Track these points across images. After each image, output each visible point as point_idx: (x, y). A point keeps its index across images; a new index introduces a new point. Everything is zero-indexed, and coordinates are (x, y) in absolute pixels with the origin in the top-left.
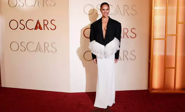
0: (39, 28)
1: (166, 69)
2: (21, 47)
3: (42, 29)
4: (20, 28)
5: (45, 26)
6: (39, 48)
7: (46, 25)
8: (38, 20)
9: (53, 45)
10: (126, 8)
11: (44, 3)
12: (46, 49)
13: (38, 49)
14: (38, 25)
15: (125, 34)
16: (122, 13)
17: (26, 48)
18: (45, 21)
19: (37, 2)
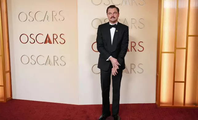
4: (30, 42)
8: (48, 34)
12: (55, 62)
13: (48, 62)
16: (130, 27)
17: (36, 62)
18: (54, 35)
19: (46, 17)
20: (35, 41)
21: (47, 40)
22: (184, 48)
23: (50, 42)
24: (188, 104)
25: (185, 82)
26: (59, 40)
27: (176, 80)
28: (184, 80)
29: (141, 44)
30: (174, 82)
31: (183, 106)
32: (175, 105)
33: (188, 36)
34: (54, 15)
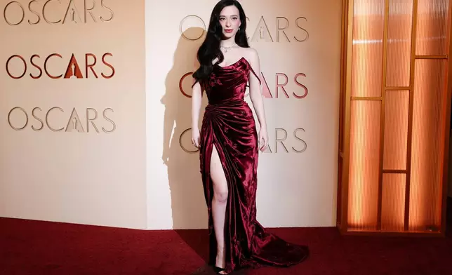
0: (75, 75)
1: (384, 175)
2: (32, 121)
3: (82, 77)
4: (31, 75)
5: (89, 68)
6: (74, 121)
7: (91, 66)
8: (73, 55)
9: (108, 114)
10: (283, 23)
11: (88, 14)
12: (90, 124)
13: (72, 123)
14: (73, 67)
15: (280, 89)
16: (274, 37)
17: (45, 122)
18: (88, 57)
19: (70, 12)
20: (43, 71)
22: (405, 89)
23: (78, 74)
24: (417, 228)
25: (408, 172)
27: (385, 168)
30: (382, 172)
31: (402, 231)
32: (383, 230)
33: (414, 58)
34: (87, 8)
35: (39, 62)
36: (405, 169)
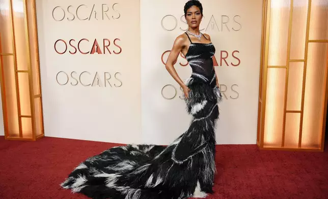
1: (287, 114)
3: (101, 53)
4: (70, 52)
6: (97, 80)
7: (107, 47)
8: (95, 40)
9: (118, 76)
10: (225, 19)
11: (104, 14)
12: (107, 81)
15: (223, 60)
16: (220, 28)
17: (79, 81)
18: (105, 41)
19: (94, 13)
20: (77, 49)
21: (95, 49)
22: (301, 61)
24: (306, 146)
25: (302, 112)
26: (112, 48)
27: (288, 110)
28: (300, 109)
29: (235, 54)
30: (286, 112)
31: (297, 147)
32: (285, 147)
33: (308, 41)
34: (104, 10)
35: (75, 44)
36: (300, 110)
